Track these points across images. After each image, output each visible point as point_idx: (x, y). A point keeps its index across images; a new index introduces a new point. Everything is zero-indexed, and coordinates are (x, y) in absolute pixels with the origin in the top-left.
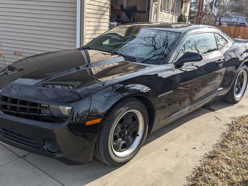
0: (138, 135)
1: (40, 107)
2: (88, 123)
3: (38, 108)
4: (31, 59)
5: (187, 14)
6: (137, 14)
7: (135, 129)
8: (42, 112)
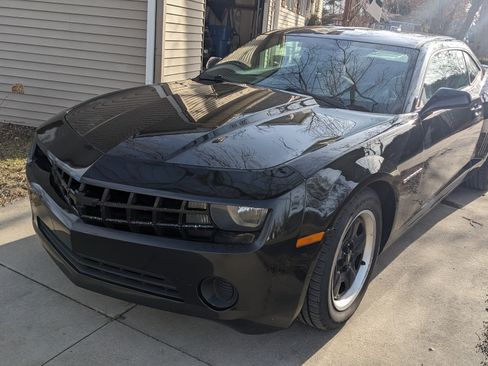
0: (364, 263)
1: (187, 208)
2: (301, 243)
3: (182, 210)
4: (109, 102)
5: (320, 15)
6: (235, 11)
7: (359, 251)
8: (188, 221)
